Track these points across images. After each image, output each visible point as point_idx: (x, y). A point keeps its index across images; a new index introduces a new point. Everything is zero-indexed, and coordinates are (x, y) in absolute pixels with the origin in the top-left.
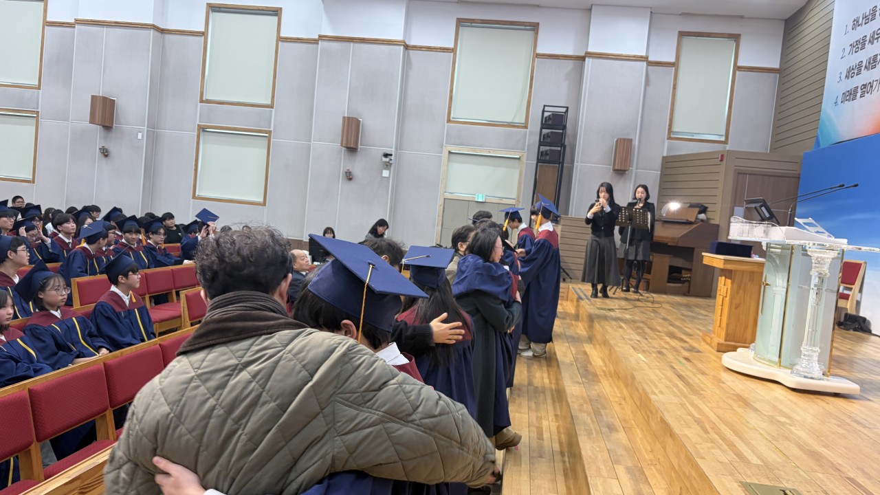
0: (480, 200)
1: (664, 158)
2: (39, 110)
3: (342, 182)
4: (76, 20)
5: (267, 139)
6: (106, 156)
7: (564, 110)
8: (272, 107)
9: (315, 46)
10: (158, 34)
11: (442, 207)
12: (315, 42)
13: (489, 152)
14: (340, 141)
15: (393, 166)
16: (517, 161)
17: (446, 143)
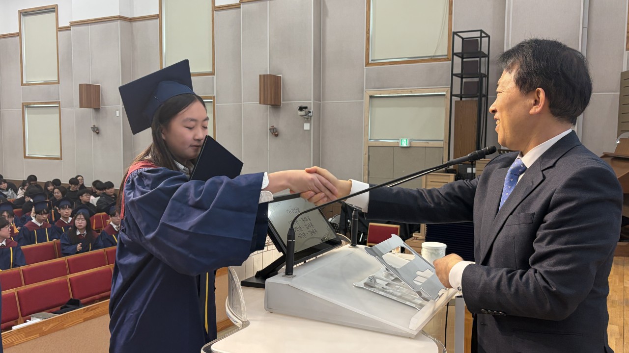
0: (405, 145)
1: (622, 74)
2: (60, 100)
3: (270, 138)
4: (71, 23)
5: (212, 104)
6: (98, 133)
7: (478, 34)
8: (213, 74)
9: (238, 10)
10: (127, 23)
11: (367, 156)
12: (236, 7)
13: (411, 92)
14: (258, 99)
15: (312, 118)
16: (443, 98)
17: (366, 89)
